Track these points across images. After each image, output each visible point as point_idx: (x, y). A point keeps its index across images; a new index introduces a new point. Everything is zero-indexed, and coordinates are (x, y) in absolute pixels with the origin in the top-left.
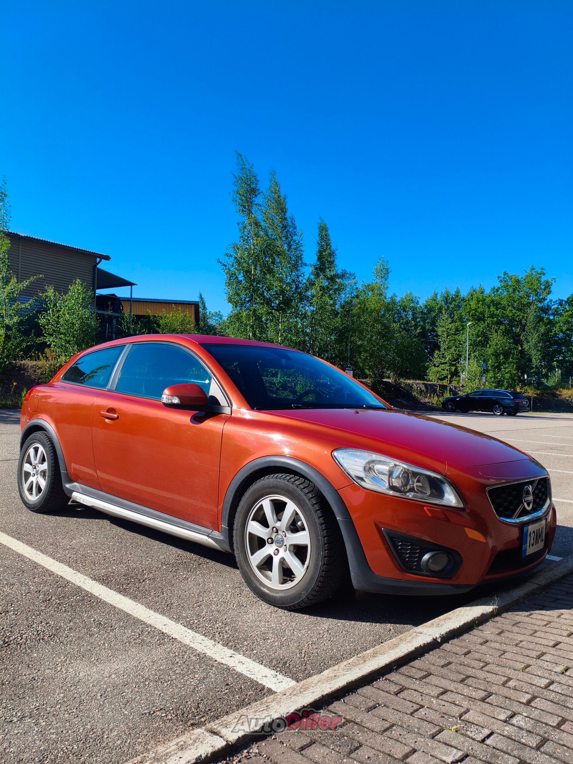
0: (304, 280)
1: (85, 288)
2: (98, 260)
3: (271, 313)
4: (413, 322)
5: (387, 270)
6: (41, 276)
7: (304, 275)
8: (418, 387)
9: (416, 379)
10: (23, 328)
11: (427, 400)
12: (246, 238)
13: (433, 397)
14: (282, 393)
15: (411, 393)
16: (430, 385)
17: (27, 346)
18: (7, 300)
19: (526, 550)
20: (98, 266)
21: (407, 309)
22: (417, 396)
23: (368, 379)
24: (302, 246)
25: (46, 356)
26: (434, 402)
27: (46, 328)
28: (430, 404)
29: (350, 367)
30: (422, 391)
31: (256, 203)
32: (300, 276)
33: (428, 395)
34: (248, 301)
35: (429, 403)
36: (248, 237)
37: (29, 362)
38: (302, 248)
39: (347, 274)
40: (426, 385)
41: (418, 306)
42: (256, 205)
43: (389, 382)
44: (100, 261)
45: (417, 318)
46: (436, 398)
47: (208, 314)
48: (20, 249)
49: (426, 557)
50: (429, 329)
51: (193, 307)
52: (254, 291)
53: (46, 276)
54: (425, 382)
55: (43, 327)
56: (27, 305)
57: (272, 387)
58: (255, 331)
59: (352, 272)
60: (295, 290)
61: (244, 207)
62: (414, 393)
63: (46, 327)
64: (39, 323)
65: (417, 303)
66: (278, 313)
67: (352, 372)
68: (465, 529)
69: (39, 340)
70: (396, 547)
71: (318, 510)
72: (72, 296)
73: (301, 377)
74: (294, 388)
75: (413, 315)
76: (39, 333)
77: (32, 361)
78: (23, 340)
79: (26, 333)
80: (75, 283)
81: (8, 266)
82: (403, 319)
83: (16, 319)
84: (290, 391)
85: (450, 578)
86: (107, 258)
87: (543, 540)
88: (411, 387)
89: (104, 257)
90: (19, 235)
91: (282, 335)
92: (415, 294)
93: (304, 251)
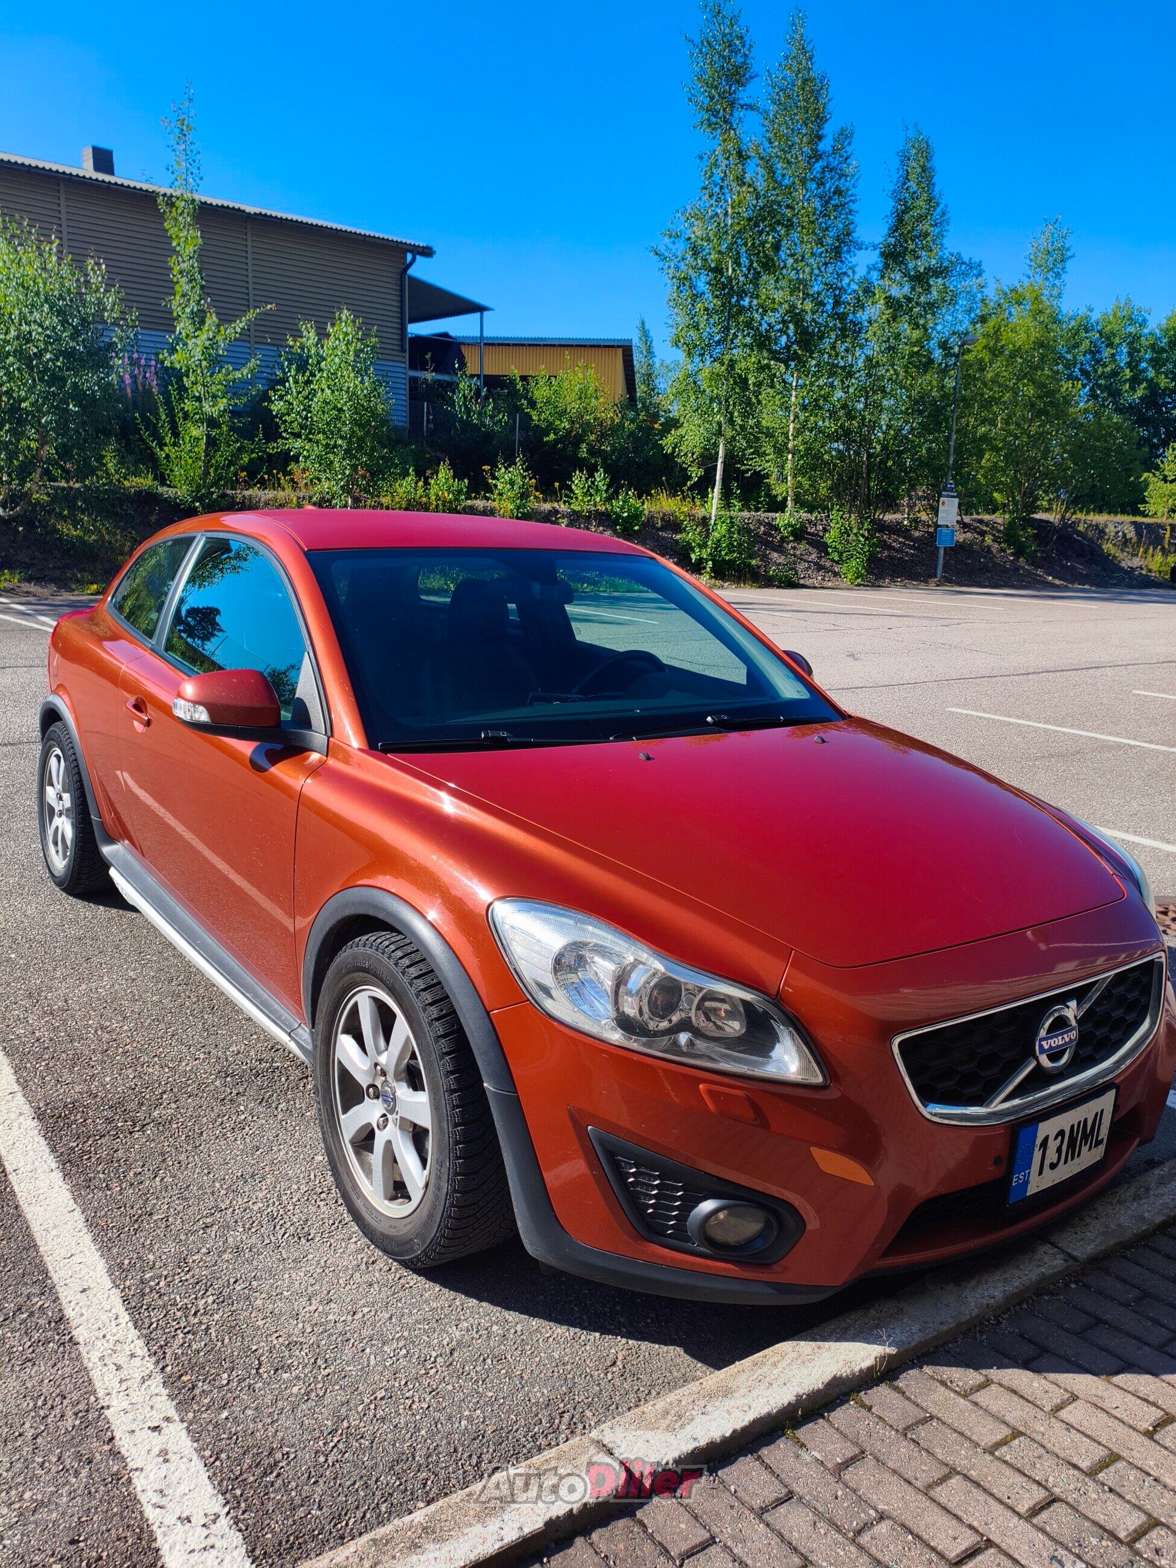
0: (852, 286)
1: (360, 328)
2: (409, 256)
3: (768, 366)
4: (1128, 371)
5: (1062, 250)
6: (269, 307)
7: (854, 272)
8: (1118, 532)
9: (1116, 513)
10: (240, 422)
11: (1136, 562)
12: (717, 189)
13: (1153, 556)
14: (794, 548)
15: (1100, 546)
16: (1148, 526)
17: (251, 460)
18: (204, 363)
19: (1026, 1183)
20: (411, 272)
21: (1117, 341)
22: (1113, 552)
23: (997, 514)
24: (853, 202)
25: (292, 480)
26: (1154, 567)
27: (286, 421)
28: (1144, 572)
29: (951, 490)
30: (1126, 541)
31: (742, 102)
32: (845, 274)
33: (1141, 550)
34: (718, 343)
35: (1142, 569)
36: (722, 188)
37: (260, 493)
38: (853, 206)
39: (963, 263)
40: (1137, 526)
41: (1146, 331)
42: (742, 106)
43: (1048, 522)
44: (413, 260)
45: (1141, 360)
46: (1159, 557)
47: (657, 365)
48: (249, 243)
49: (707, 1206)
50: (1166, 388)
51: (620, 352)
52: (731, 316)
53: (280, 308)
54: (1139, 519)
55: (281, 419)
56: (245, 371)
57: (771, 535)
58: (732, 414)
59: (976, 259)
60: (833, 308)
61: (715, 113)
62: (1107, 547)
63: (287, 418)
64: (271, 411)
65: (1143, 324)
66: (783, 367)
67: (957, 500)
68: (812, 1149)
69: (273, 448)
70: (622, 1176)
71: (447, 1054)
72: (335, 348)
73: (838, 510)
74: (822, 537)
75: (1130, 354)
76: (272, 429)
77: (266, 492)
78: (241, 449)
79: (246, 433)
80: (340, 319)
81: (202, 287)
82: (1105, 366)
83: (222, 404)
84: (812, 543)
85: (766, 1266)
86: (427, 252)
87: (1099, 1143)
88: (1101, 531)
89: (420, 250)
90: (244, 211)
91: (797, 417)
92: (1137, 303)
93: (857, 212)
